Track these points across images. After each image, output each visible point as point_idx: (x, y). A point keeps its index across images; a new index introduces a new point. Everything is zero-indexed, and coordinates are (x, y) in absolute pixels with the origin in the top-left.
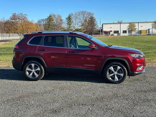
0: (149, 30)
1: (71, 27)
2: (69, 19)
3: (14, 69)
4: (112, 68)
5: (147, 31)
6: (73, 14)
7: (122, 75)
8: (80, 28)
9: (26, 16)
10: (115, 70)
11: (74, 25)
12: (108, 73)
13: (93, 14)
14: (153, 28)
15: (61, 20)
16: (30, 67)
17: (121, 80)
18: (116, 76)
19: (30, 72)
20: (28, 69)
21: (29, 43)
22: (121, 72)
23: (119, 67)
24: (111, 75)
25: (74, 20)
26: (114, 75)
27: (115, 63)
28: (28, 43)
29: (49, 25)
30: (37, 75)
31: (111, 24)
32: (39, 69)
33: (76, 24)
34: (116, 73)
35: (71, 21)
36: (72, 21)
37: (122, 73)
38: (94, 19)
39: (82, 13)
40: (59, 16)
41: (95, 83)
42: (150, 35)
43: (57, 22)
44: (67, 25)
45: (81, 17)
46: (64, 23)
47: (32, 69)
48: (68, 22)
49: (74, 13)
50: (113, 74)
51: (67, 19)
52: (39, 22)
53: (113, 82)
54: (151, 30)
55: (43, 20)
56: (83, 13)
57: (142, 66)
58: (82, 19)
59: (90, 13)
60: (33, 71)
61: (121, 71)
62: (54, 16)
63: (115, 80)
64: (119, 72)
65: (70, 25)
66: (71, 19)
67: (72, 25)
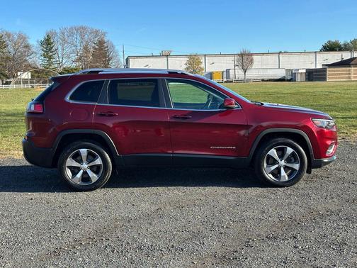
0: (228, 71)
1: (52, 63)
2: (48, 43)
5: (225, 73)
6: (56, 34)
7: (297, 166)
8: (74, 65)
10: (281, 157)
11: (61, 59)
12: (265, 165)
13: (104, 34)
14: (236, 67)
15: (27, 46)
16: (77, 157)
17: (295, 177)
18: (282, 170)
19: (75, 171)
20: (70, 162)
21: (71, 98)
22: (293, 160)
23: (290, 150)
24: (273, 168)
25: (60, 47)
26: (279, 168)
27: (281, 140)
28: (67, 99)
30: (94, 177)
31: (147, 57)
32: (99, 161)
33: (65, 56)
34: (283, 163)
35: (52, 48)
36: (54, 48)
37: (296, 161)
38: (105, 45)
39: (77, 30)
40: (23, 38)
42: (232, 82)
43: (16, 51)
44: (42, 58)
45: (77, 39)
46: (35, 53)
48: (45, 52)
49: (58, 31)
50: (277, 166)
51: (42, 44)
53: (277, 183)
54: (232, 72)
56: (81, 31)
57: (334, 146)
58: (79, 45)
59: (97, 31)
60: (85, 166)
61: (292, 158)
62: (9, 35)
63: (282, 180)
64: (288, 160)
65: (50, 58)
66: (52, 43)
67: (55, 59)
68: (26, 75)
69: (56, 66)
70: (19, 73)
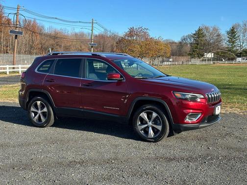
1: (235, 46)
2: (232, 33)
3: (20, 106)
4: (144, 115)
6: (239, 25)
9: (148, 31)
10: (149, 118)
11: (242, 43)
15: (219, 35)
16: (36, 106)
18: (150, 128)
19: (36, 114)
20: (33, 109)
21: (38, 70)
24: (143, 127)
25: (242, 34)
26: (148, 127)
28: (36, 70)
29: (198, 44)
32: (45, 110)
33: (245, 41)
34: (150, 123)
35: (235, 35)
36: (237, 36)
37: (160, 124)
40: (215, 29)
41: (118, 138)
43: (211, 38)
44: (228, 43)
46: (224, 39)
47: (38, 109)
48: (230, 38)
49: (241, 24)
51: (228, 33)
52: (184, 39)
53: (145, 139)
55: (189, 37)
57: (200, 115)
60: (39, 112)
62: (207, 28)
63: (149, 136)
65: (233, 42)
66: (235, 32)
67: (237, 43)
68: (210, 55)
69: (238, 48)
70: (205, 54)
